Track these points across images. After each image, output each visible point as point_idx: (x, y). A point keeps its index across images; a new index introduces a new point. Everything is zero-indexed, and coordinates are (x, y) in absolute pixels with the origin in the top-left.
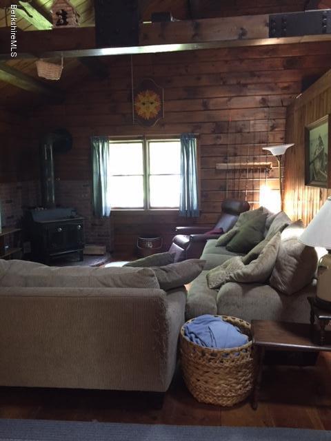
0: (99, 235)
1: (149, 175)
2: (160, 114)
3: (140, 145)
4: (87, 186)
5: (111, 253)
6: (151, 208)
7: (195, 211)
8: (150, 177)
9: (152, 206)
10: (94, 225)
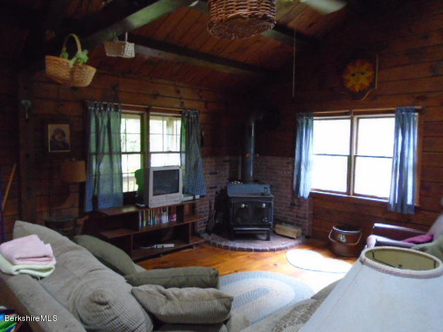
0: (297, 217)
1: (355, 156)
2: (372, 85)
3: (348, 122)
4: (288, 163)
5: (307, 237)
6: (354, 194)
7: (409, 206)
8: (358, 158)
9: (356, 192)
10: (293, 204)
